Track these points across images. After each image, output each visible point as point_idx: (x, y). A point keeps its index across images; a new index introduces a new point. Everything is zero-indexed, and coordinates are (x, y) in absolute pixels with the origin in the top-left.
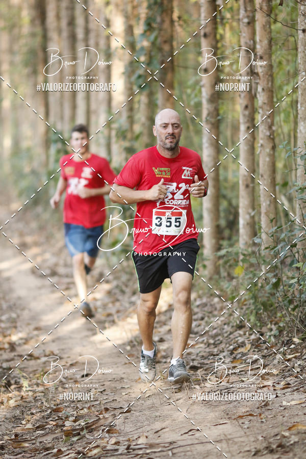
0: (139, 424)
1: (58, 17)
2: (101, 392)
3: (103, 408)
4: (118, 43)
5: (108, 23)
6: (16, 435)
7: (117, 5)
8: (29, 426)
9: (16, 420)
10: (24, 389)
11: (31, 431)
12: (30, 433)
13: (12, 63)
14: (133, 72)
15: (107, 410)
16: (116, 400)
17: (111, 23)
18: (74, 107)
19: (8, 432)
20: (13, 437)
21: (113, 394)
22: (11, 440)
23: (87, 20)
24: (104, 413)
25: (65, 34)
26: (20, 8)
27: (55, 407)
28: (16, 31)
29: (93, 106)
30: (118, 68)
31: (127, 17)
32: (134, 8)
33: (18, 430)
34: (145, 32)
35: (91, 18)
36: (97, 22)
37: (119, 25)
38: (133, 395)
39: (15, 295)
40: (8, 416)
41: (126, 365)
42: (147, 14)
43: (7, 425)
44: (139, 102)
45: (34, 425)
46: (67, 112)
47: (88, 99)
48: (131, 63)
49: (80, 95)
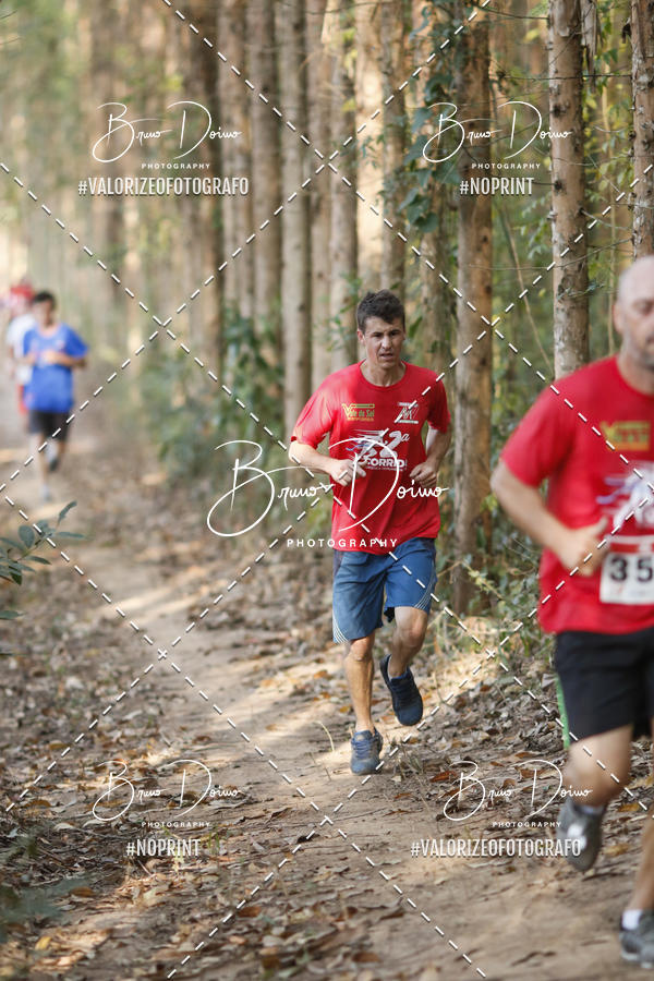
1: (243, 76)
2: (341, 874)
3: (344, 907)
4: (370, 127)
5: (350, 88)
6: (160, 967)
7: (368, 50)
8: (187, 946)
9: (160, 934)
10: (176, 867)
11: (192, 957)
14: (404, 190)
15: (352, 911)
16: (372, 891)
17: (357, 87)
18: (278, 267)
19: (142, 960)
21: (366, 877)
23: (304, 82)
24: (346, 917)
25: (256, 112)
26: (162, 57)
27: (241, 907)
28: (152, 104)
29: (319, 265)
30: (371, 183)
31: (390, 74)
32: (404, 53)
34: (428, 104)
36: (325, 86)
37: (372, 90)
38: (409, 881)
40: (142, 925)
41: (392, 817)
42: (432, 66)
43: (139, 945)
45: (197, 945)
46: (263, 277)
47: (307, 248)
48: (399, 171)
49: (292, 241)
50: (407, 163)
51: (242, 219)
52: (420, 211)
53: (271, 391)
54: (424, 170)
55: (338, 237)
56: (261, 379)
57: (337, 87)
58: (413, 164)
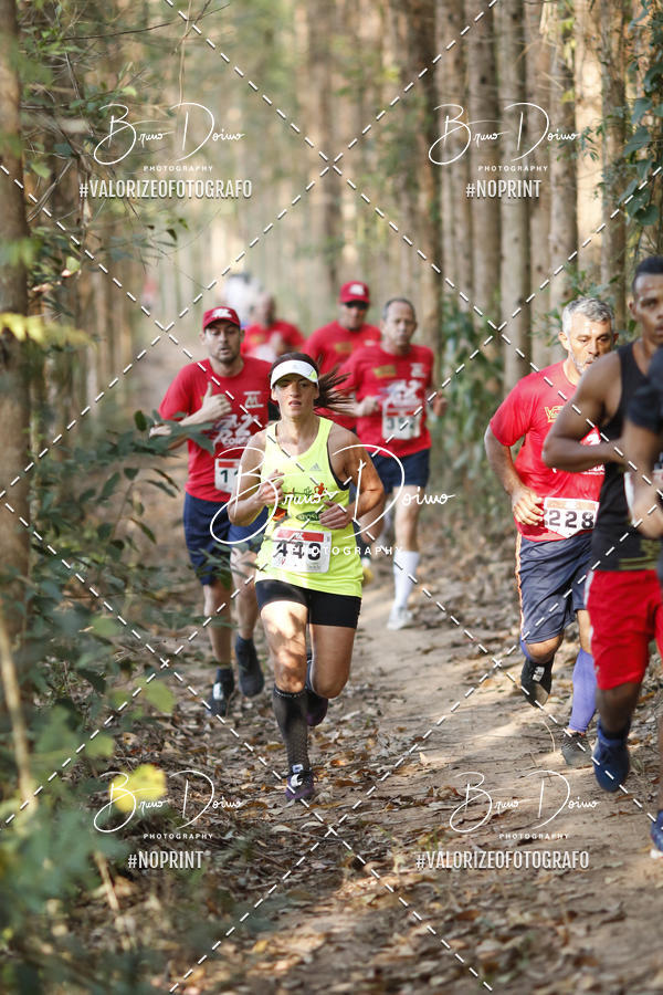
0: (643, 947)
1: (460, 65)
2: (561, 877)
3: (564, 911)
4: (588, 118)
5: (569, 78)
6: (378, 971)
7: (587, 40)
8: (405, 950)
9: (378, 938)
10: (395, 870)
11: (410, 961)
12: (406, 965)
13: (361, 167)
14: (624, 183)
15: (573, 915)
16: (592, 895)
17: (576, 78)
18: (497, 261)
19: (360, 964)
20: (371, 975)
21: (586, 881)
22: (368, 981)
23: (522, 73)
24: (566, 920)
25: (474, 103)
26: (379, 47)
27: (459, 910)
28: (370, 96)
29: (538, 258)
30: (591, 174)
31: (609, 65)
32: (624, 43)
33: (382, 959)
34: (648, 95)
35: (531, 66)
36: (544, 75)
37: (591, 79)
38: (630, 884)
39: (372, 669)
40: (361, 928)
41: (613, 819)
42: (652, 57)
43: (357, 950)
44: (637, 247)
45: (415, 950)
46: (481, 270)
47: (526, 240)
48: (619, 162)
49: (510, 233)
50: (627, 154)
51: (460, 213)
52: (641, 204)
53: (490, 386)
54: (644, 161)
55: (557, 229)
56: (479, 374)
57: (556, 78)
58: (633, 155)
